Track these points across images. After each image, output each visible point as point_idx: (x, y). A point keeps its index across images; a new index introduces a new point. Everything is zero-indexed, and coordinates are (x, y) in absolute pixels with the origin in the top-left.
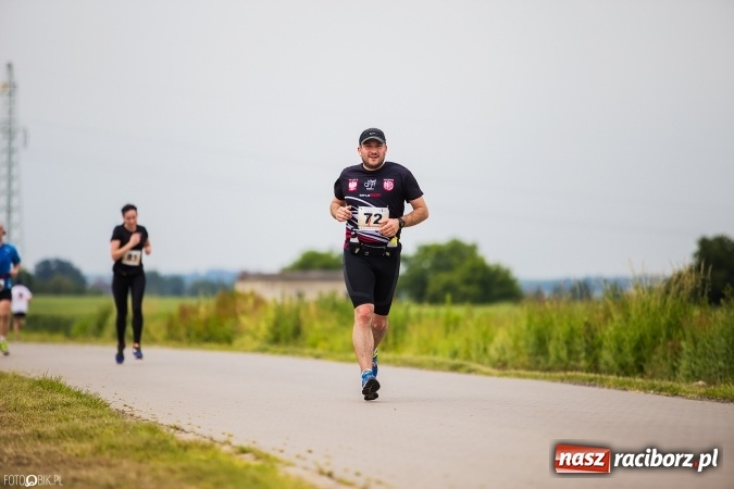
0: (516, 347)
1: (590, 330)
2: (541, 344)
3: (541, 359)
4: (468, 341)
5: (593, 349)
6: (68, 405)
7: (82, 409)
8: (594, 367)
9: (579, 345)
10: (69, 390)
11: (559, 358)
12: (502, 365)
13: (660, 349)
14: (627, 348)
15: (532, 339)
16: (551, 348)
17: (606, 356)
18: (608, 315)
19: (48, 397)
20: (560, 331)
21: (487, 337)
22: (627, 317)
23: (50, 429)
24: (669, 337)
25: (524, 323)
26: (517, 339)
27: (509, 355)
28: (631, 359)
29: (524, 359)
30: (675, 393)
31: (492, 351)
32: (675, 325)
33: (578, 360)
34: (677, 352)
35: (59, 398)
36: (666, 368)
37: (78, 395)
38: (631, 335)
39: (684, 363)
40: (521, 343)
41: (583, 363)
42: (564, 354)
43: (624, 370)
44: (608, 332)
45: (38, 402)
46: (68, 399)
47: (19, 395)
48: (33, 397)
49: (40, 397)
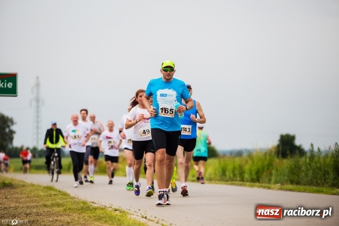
0: (215, 174)
1: (241, 167)
2: (224, 172)
3: (224, 177)
5: (242, 174)
6: (56, 195)
7: (60, 196)
8: (242, 180)
9: (237, 172)
10: (56, 190)
11: (230, 177)
13: (265, 173)
14: (254, 173)
15: (221, 171)
16: (227, 173)
17: (246, 176)
18: (247, 162)
19: (49, 192)
20: (230, 167)
22: (253, 162)
23: (49, 203)
24: (268, 169)
25: (217, 165)
26: (215, 170)
27: (213, 176)
28: (255, 177)
29: (218, 177)
30: (269, 188)
32: (270, 165)
33: (236, 177)
34: (271, 174)
35: (53, 192)
36: (267, 179)
37: (59, 191)
38: (254, 168)
39: (273, 178)
40: (217, 172)
41: (238, 179)
42: (232, 175)
43: (253, 181)
44: (247, 168)
45: (45, 194)
46: (56, 193)
47: (39, 192)
48: (44, 192)
49: (46, 192)
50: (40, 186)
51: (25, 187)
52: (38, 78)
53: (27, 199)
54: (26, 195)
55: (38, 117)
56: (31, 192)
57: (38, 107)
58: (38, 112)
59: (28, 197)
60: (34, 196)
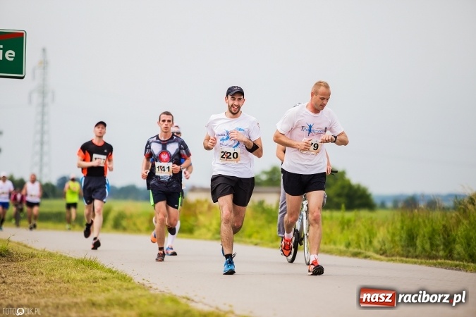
0: (393, 241)
1: (446, 230)
2: (411, 238)
3: (411, 249)
4: (358, 236)
5: (449, 244)
6: (105, 279)
7: (117, 282)
8: (450, 256)
9: (439, 240)
10: (102, 268)
11: (424, 249)
12: (383, 253)
15: (404, 236)
16: (418, 242)
17: (459, 248)
18: (459, 221)
19: (90, 272)
20: (424, 231)
21: (372, 234)
25: (399, 225)
26: (394, 234)
27: (388, 246)
29: (399, 249)
31: (376, 243)
33: (437, 251)
35: (98, 273)
37: (110, 271)
40: (397, 238)
41: (441, 253)
42: (427, 246)
43: (472, 258)
44: (460, 232)
45: (84, 276)
46: (104, 275)
47: (69, 270)
48: (79, 272)
49: (84, 272)
50: (66, 258)
51: (35, 259)
52: (44, 50)
53: (48, 286)
54: (44, 278)
55: (43, 123)
56: (53, 270)
57: (43, 105)
58: (43, 114)
59: (49, 282)
60: (61, 280)
